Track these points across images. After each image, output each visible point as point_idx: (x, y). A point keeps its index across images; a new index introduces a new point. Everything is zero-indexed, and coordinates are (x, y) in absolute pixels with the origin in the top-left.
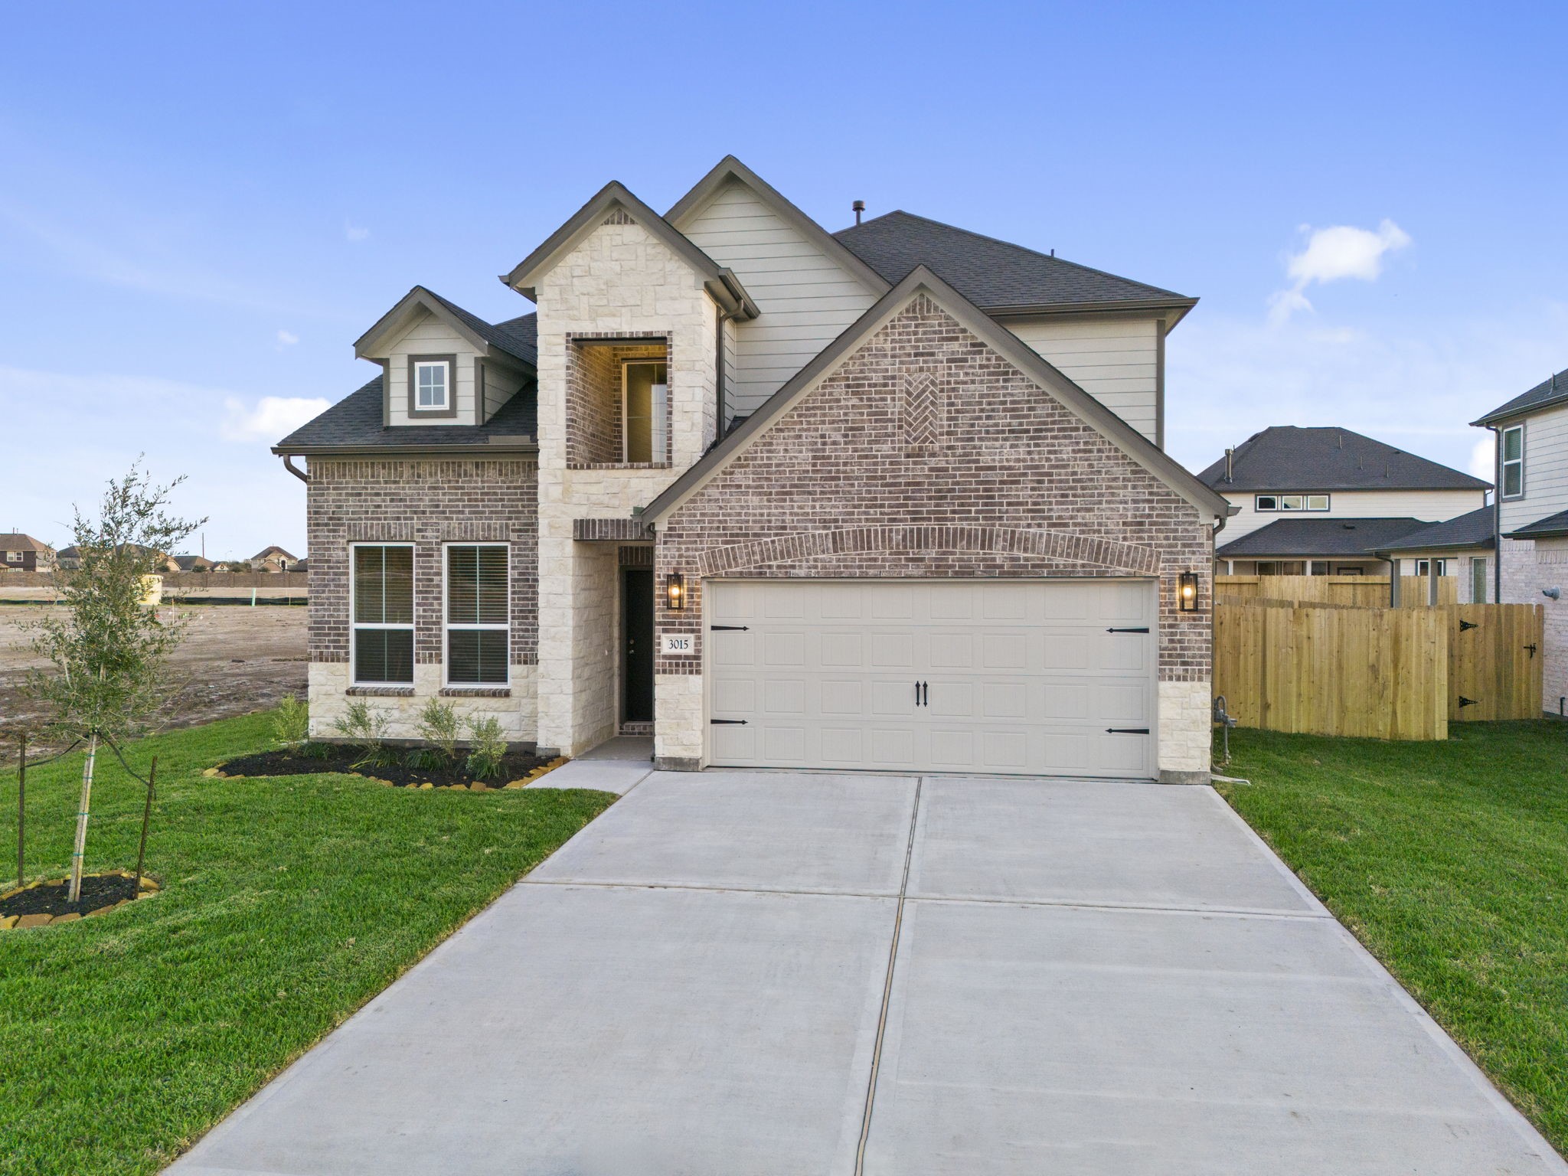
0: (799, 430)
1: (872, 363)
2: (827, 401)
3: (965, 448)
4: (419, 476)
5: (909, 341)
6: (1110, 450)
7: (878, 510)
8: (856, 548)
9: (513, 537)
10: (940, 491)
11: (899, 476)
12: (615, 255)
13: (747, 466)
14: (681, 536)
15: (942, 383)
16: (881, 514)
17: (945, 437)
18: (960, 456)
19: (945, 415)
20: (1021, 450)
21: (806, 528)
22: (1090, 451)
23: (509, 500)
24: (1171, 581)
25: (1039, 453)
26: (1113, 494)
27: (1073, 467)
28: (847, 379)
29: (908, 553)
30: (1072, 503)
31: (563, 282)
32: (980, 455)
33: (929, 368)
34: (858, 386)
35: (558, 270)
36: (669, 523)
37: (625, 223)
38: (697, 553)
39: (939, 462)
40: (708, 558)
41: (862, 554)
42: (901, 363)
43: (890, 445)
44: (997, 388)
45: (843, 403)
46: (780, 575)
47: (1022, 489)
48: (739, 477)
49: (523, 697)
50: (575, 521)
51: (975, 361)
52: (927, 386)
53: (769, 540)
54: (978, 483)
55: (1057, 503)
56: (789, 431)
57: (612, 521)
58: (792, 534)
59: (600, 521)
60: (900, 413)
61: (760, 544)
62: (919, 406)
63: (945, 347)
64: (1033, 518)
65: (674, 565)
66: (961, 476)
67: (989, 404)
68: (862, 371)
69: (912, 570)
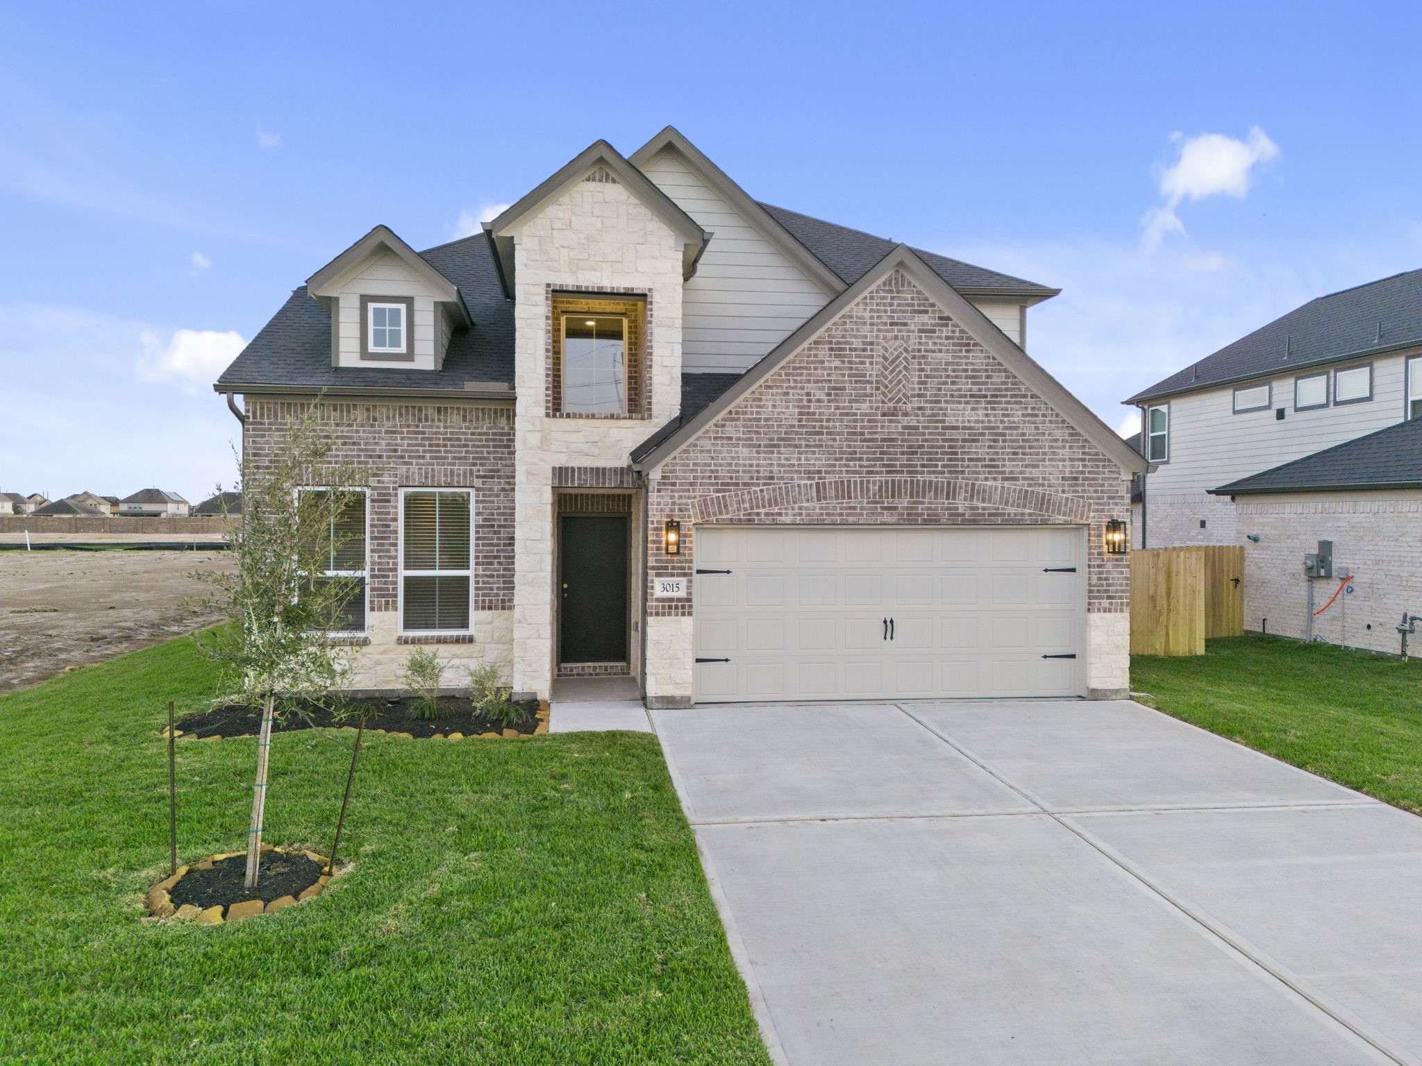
0: (787, 388)
1: (852, 330)
2: (812, 362)
3: (933, 410)
4: (375, 419)
5: (886, 311)
6: (1052, 415)
7: (858, 463)
8: (837, 498)
9: (478, 483)
10: (910, 447)
11: (876, 433)
12: (596, 212)
13: (738, 419)
14: (674, 484)
15: (914, 350)
16: (860, 466)
17: (916, 399)
18: (929, 416)
19: (916, 379)
20: (980, 412)
21: (792, 479)
22: (1036, 416)
23: (474, 446)
24: (1099, 527)
25: (995, 416)
26: (1054, 453)
27: (1023, 429)
28: (831, 342)
29: (883, 502)
30: (1022, 460)
31: (543, 233)
32: (946, 416)
33: (903, 336)
34: (841, 349)
35: (538, 221)
36: (663, 472)
37: (607, 181)
38: (690, 501)
39: (911, 421)
40: (700, 506)
41: (843, 503)
42: (879, 330)
43: (868, 404)
44: (960, 358)
45: (826, 364)
46: (768, 522)
47: (981, 447)
48: (730, 430)
49: (487, 643)
50: (554, 469)
51: (942, 332)
52: (901, 352)
53: (758, 489)
54: (944, 440)
55: (1010, 460)
56: (777, 388)
57: (592, 469)
58: (780, 484)
59: (579, 468)
60: (877, 376)
61: (749, 492)
62: (894, 370)
63: (916, 318)
64: (990, 473)
65: (667, 512)
66: (930, 434)
67: (954, 371)
68: (843, 337)
69: (887, 517)
